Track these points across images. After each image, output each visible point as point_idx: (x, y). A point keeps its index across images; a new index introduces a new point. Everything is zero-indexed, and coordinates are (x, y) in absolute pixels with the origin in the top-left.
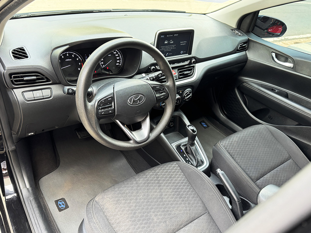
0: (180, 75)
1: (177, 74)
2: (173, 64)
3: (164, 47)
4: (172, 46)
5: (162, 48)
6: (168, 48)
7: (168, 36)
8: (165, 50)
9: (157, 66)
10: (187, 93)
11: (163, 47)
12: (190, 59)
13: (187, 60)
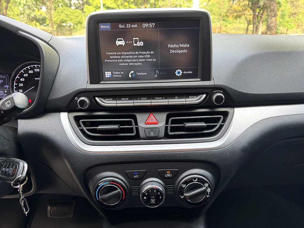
0: (173, 129)
1: (162, 124)
2: (147, 99)
3: (117, 55)
4: (142, 55)
5: (112, 55)
6: (129, 59)
7: (121, 26)
8: (122, 63)
9: (98, 97)
10: (191, 180)
11: (114, 55)
12: (209, 90)
13: (197, 94)
